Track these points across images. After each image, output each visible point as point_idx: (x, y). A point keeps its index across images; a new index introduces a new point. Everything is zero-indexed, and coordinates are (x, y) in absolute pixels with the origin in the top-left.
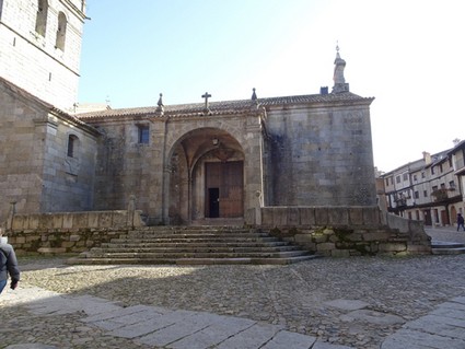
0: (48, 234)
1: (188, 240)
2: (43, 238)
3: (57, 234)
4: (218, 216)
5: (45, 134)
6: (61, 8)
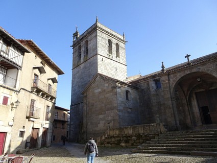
0: (123, 137)
2: (122, 139)
5: (116, 92)
6: (116, 42)
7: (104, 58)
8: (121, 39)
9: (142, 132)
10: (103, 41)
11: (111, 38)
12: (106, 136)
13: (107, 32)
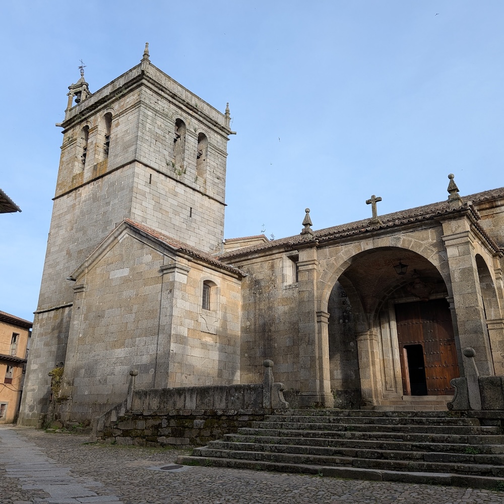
0: (169, 418)
1: (348, 433)
2: (164, 423)
3: (178, 417)
4: (425, 393)
5: (172, 283)
6: (201, 129)
7: (155, 174)
8: (216, 124)
9: (223, 405)
10: (159, 121)
11: (184, 116)
12: (122, 414)
13: (174, 96)
